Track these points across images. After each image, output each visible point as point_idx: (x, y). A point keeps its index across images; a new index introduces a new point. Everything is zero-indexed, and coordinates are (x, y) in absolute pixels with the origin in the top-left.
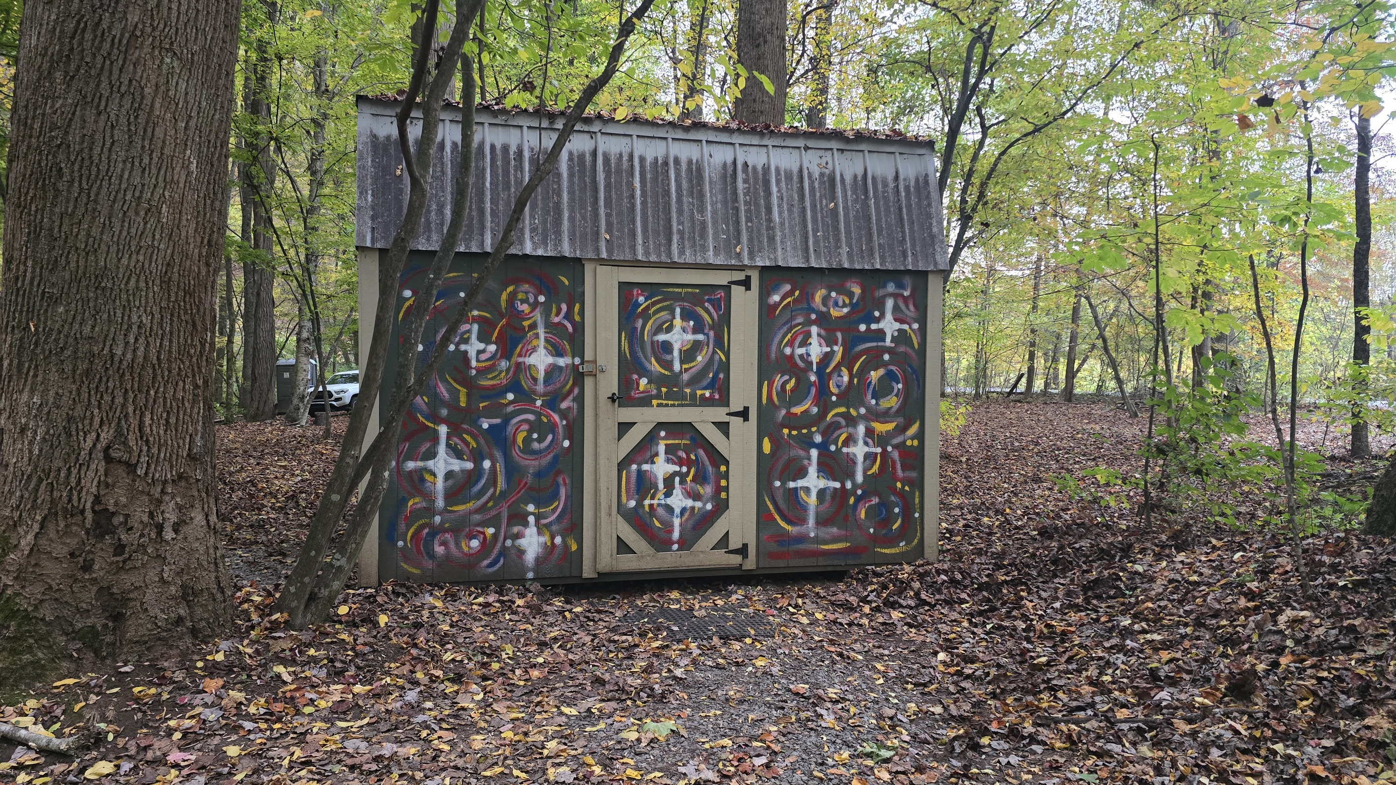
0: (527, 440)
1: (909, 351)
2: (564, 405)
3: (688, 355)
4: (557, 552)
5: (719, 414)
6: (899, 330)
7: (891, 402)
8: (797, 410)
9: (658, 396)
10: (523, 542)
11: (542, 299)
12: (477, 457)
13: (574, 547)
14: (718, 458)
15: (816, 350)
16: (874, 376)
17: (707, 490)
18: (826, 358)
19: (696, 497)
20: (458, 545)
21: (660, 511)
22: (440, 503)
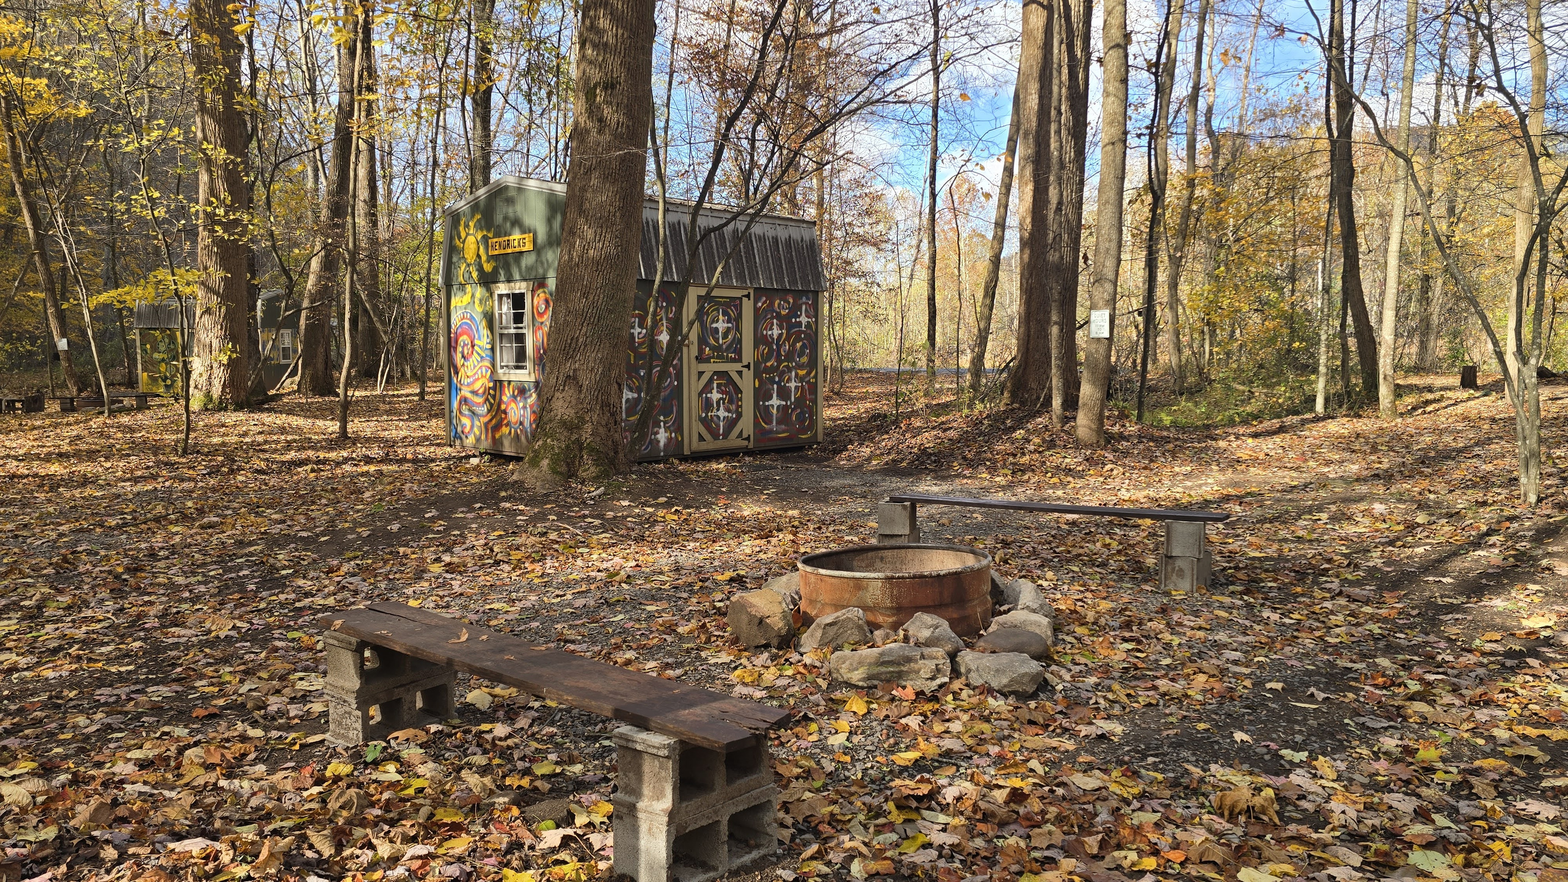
1: (811, 332)
2: (674, 362)
3: (725, 336)
4: (673, 441)
5: (738, 366)
6: (808, 322)
7: (805, 359)
8: (769, 364)
9: (714, 357)
10: (659, 436)
11: (665, 304)
12: (639, 391)
13: (680, 439)
14: (738, 390)
15: (776, 332)
16: (799, 345)
17: (733, 407)
18: (780, 335)
19: (728, 410)
21: (715, 418)
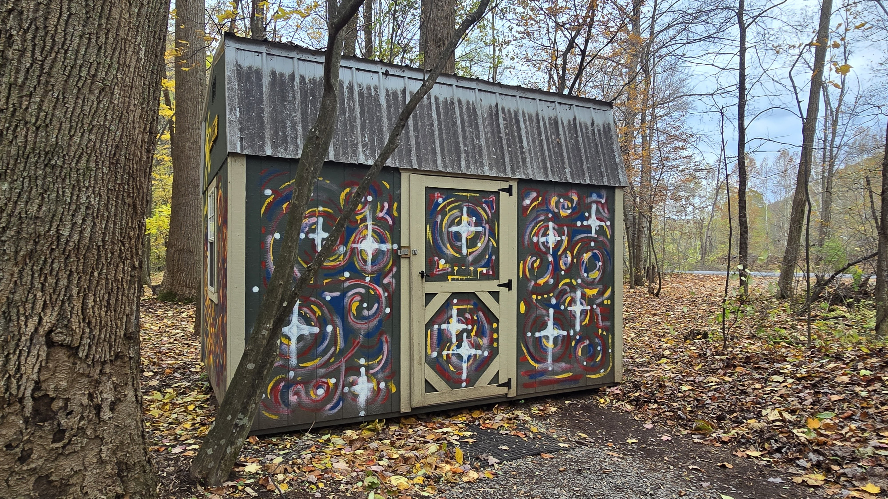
0: (360, 309)
1: (605, 239)
2: (386, 281)
3: (472, 243)
4: (382, 394)
5: (493, 285)
6: (600, 226)
7: (595, 275)
8: (541, 281)
9: (452, 273)
10: (356, 389)
11: (370, 198)
12: (322, 323)
13: (394, 390)
14: (492, 318)
15: (552, 239)
16: (586, 256)
17: (484, 342)
18: (558, 244)
19: (477, 346)
20: (307, 393)
21: (454, 359)
22: (294, 361)
